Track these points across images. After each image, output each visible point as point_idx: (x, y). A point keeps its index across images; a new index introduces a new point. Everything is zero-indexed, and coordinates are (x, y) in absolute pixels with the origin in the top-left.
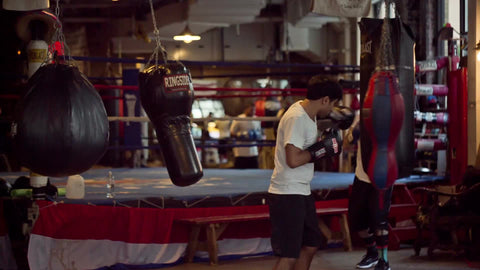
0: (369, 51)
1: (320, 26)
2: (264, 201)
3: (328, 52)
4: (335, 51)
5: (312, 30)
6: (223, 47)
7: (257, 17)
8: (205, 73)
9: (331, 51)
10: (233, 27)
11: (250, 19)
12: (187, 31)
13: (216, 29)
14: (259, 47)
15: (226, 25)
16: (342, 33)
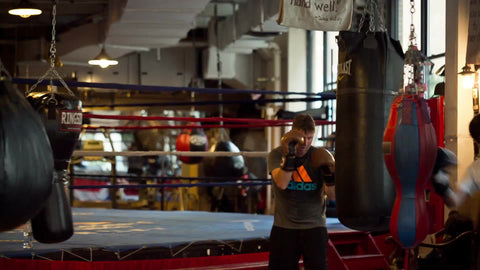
0: (348, 72)
1: (250, 51)
2: (209, 252)
3: (255, 80)
4: (264, 80)
5: (241, 56)
6: (139, 73)
7: (183, 40)
8: (116, 102)
9: (260, 80)
10: (153, 51)
11: (174, 42)
12: (103, 54)
13: (134, 53)
14: (179, 74)
15: (146, 49)
16: (272, 59)
